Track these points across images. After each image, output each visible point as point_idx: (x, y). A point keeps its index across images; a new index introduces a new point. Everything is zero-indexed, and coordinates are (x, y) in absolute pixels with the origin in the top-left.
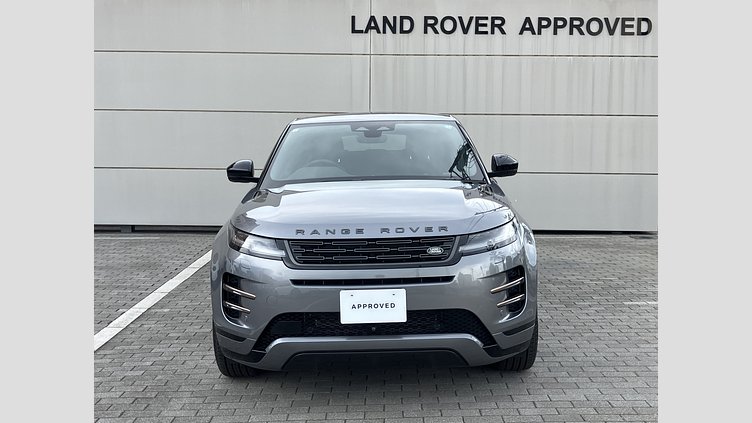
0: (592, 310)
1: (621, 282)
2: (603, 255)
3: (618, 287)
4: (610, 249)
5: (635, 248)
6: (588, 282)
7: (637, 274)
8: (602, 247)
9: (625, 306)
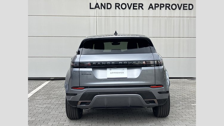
0: (180, 108)
1: (188, 96)
2: (180, 86)
3: (188, 99)
4: (182, 84)
5: (190, 83)
6: (176, 96)
7: (193, 93)
8: (179, 83)
9: (192, 106)
